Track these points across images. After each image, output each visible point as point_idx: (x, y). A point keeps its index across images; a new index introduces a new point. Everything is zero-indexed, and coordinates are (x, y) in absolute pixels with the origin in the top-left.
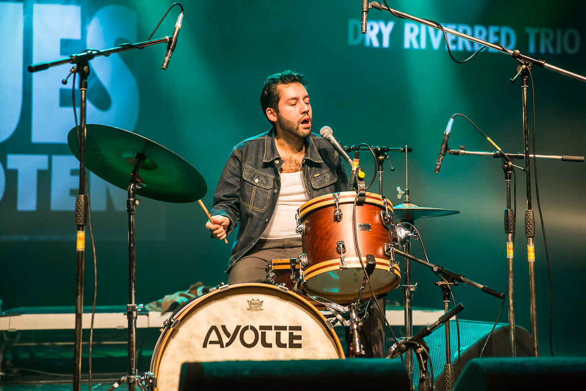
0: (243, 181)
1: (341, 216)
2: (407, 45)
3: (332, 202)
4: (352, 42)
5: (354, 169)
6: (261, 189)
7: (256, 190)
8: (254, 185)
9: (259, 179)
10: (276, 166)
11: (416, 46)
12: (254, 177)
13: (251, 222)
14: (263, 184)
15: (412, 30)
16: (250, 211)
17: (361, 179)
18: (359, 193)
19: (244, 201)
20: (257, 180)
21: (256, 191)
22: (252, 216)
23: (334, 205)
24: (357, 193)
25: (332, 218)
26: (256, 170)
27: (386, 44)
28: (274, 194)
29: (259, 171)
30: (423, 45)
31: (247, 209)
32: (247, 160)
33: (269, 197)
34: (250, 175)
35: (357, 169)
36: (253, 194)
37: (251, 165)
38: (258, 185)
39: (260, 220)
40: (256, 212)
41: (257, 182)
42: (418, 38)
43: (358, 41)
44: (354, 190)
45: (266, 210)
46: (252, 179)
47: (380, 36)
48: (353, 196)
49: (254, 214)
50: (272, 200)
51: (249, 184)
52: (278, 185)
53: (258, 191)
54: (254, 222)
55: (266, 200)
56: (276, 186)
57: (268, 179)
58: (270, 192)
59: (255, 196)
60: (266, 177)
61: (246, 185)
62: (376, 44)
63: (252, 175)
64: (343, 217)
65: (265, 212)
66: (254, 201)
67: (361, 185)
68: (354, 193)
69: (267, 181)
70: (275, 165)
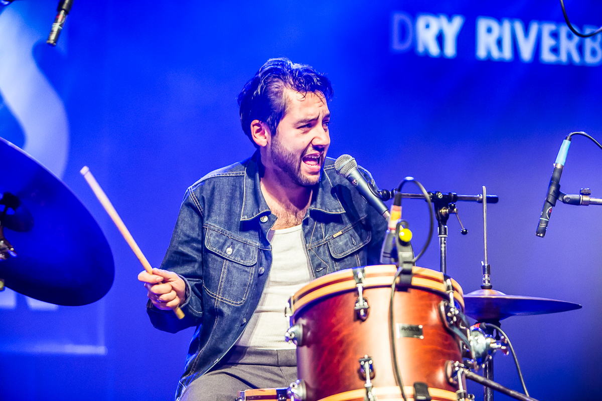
0: (204, 252)
1: (366, 311)
2: (481, 53)
3: (350, 285)
4: (398, 46)
5: (392, 224)
6: (237, 265)
7: (228, 267)
8: (224, 258)
9: (233, 248)
10: (263, 226)
11: (496, 54)
12: (224, 244)
13: (219, 324)
14: (241, 256)
15: (489, 30)
16: (217, 305)
17: (404, 244)
18: (400, 269)
19: (208, 286)
20: (229, 251)
21: (228, 270)
22: (221, 313)
23: (355, 290)
24: (397, 267)
25: (351, 314)
26: (228, 232)
27: (450, 50)
28: (260, 275)
29: (233, 234)
30: (507, 54)
31: (213, 300)
32: (213, 214)
33: (250, 280)
34: (218, 242)
35: (398, 225)
36: (224, 275)
37: (220, 223)
38: (232, 258)
39: (234, 320)
40: (229, 306)
41: (229, 253)
42: (499, 43)
43: (406, 46)
44: (391, 263)
45: (246, 302)
46: (221, 248)
47: (440, 39)
48: (390, 274)
49: (225, 310)
50: (256, 285)
51: (216, 257)
52: (266, 259)
53: (232, 269)
54: (225, 323)
55: (245, 285)
56: (264, 260)
57: (249, 249)
58: (252, 270)
59: (227, 278)
60: (245, 244)
61: (210, 260)
62: (434, 50)
63: (222, 241)
64: (371, 312)
65: (243, 307)
66: (224, 288)
67: (405, 254)
68: (392, 268)
69: (248, 251)
70: (261, 225)
